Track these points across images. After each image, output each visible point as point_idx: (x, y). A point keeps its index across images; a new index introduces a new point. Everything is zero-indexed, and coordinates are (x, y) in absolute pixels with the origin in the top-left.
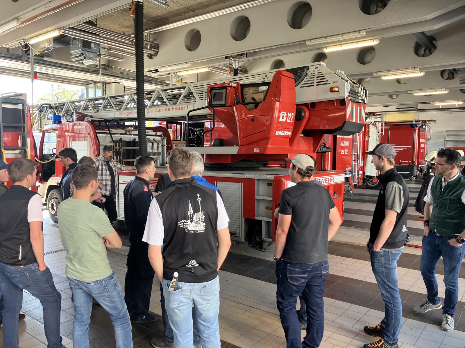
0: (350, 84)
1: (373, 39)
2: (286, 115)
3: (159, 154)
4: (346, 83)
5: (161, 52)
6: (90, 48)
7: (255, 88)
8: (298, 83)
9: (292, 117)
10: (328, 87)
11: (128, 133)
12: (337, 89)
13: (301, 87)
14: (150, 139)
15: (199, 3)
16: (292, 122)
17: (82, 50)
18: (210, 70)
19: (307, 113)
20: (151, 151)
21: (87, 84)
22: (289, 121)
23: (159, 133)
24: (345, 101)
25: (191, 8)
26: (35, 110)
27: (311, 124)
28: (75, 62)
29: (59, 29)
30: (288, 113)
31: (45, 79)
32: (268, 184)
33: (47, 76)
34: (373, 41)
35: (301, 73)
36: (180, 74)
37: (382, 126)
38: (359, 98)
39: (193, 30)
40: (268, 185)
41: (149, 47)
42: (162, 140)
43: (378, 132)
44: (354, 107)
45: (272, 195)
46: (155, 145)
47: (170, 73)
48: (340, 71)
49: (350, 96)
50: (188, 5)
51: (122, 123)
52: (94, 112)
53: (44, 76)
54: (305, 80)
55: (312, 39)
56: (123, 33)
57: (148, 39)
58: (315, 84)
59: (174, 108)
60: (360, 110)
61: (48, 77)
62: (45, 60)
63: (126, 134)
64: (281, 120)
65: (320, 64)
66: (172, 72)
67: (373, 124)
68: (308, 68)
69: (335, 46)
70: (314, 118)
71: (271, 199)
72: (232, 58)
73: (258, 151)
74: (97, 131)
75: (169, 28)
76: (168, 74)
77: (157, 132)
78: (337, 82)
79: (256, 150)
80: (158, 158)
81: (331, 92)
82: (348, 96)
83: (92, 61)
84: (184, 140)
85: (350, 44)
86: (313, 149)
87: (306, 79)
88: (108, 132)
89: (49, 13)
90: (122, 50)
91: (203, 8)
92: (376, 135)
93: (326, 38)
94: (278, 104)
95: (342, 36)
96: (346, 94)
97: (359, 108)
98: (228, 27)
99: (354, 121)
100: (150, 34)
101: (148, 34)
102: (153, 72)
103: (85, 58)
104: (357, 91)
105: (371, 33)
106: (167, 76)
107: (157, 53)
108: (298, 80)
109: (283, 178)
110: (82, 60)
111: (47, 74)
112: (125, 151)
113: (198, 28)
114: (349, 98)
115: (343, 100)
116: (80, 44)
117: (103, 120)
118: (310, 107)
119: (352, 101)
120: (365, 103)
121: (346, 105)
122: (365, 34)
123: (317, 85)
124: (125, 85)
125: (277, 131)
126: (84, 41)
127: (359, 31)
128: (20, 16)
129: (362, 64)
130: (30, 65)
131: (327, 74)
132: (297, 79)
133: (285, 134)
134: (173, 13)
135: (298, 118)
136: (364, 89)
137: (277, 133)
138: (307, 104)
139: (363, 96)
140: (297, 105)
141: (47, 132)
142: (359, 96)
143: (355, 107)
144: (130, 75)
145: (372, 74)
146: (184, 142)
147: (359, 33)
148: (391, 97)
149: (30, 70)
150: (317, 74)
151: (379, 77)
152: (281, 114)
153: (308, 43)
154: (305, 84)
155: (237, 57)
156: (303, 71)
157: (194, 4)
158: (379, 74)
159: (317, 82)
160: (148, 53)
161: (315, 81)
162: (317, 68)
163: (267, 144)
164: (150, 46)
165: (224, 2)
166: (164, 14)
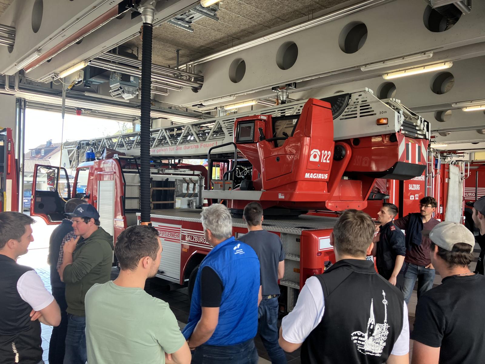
0: (404, 114)
1: (445, 62)
2: (319, 153)
3: (195, 195)
4: (396, 113)
5: (205, 85)
6: (129, 81)
7: (288, 121)
8: (337, 114)
9: (328, 156)
10: (374, 118)
11: (160, 172)
12: (384, 121)
13: (341, 119)
14: (186, 179)
15: (242, 30)
16: (328, 162)
17: (120, 84)
18: (258, 102)
19: (348, 152)
20: (186, 192)
21: (134, 120)
22: (324, 161)
23: (197, 172)
24: (395, 136)
25: (235, 36)
26: (74, 147)
27: (357, 165)
28: (114, 96)
29: (85, 60)
30: (323, 152)
31: (90, 114)
32: (297, 239)
33: (92, 111)
34: (445, 64)
35: (341, 103)
36: (227, 108)
37: (466, 165)
38: (418, 132)
39: (237, 60)
40: (297, 241)
41: (193, 80)
42: (200, 180)
43: (462, 173)
44: (410, 144)
45: (299, 254)
46: (191, 185)
47: (216, 107)
48: (394, 99)
49: (403, 130)
50: (231, 33)
51: (159, 161)
52: (127, 149)
53: (89, 112)
54: (346, 110)
55: (368, 64)
56: (168, 67)
57: (192, 71)
58: (358, 115)
59: (203, 145)
60: (420, 148)
61: (93, 113)
62: (86, 95)
63: (158, 173)
64: (312, 159)
65: (365, 91)
66: (219, 106)
67: (455, 164)
68: (350, 95)
69: (397, 72)
70: (361, 157)
71: (299, 259)
72: (280, 89)
73: (283, 197)
74: (123, 170)
75: (213, 59)
76: (215, 109)
77: (195, 171)
78: (386, 112)
79: (281, 196)
80: (194, 200)
81: (378, 125)
82: (400, 129)
83: (131, 95)
84: (231, 179)
85: (416, 69)
86: (363, 195)
87: (348, 109)
88: (137, 170)
89: (71, 43)
90: (167, 83)
91: (248, 36)
92: (459, 176)
93: (384, 63)
94: (307, 140)
95: (403, 58)
96: (397, 127)
97: (417, 145)
98: (274, 54)
99: (410, 162)
100: (194, 66)
101: (192, 66)
102: (199, 106)
103: (123, 92)
104: (414, 124)
105: (439, 55)
106: (214, 110)
107: (201, 86)
108: (338, 111)
109: (314, 234)
110: (120, 94)
111: (92, 110)
112: (155, 192)
113: (243, 57)
114: (403, 132)
115: (394, 134)
116: (118, 78)
117: (133, 157)
118: (353, 144)
119: (406, 136)
120: (427, 139)
121: (397, 141)
122: (431, 55)
123: (361, 116)
124: (173, 121)
125: (306, 174)
126: (123, 75)
127: (424, 53)
128: (40, 47)
129: (438, 94)
130: (62, 99)
131: (372, 102)
132: (336, 109)
133: (320, 177)
134: (216, 43)
135: (337, 157)
136: (425, 121)
137: (307, 176)
138: (349, 140)
139: (424, 129)
140: (336, 142)
141: (81, 170)
142: (418, 130)
143: (412, 144)
144: (178, 110)
145: (450, 105)
146: (231, 181)
147: (425, 54)
148: (480, 132)
149: (62, 104)
150: (360, 102)
151: (460, 108)
152: (312, 152)
153: (363, 69)
154: (346, 115)
155: (284, 88)
156: (343, 99)
157: (237, 31)
158: (459, 105)
159: (361, 113)
160: (191, 86)
161: (358, 112)
162: (361, 95)
163: (295, 190)
164: (194, 78)
165: (270, 28)
166: (208, 44)
